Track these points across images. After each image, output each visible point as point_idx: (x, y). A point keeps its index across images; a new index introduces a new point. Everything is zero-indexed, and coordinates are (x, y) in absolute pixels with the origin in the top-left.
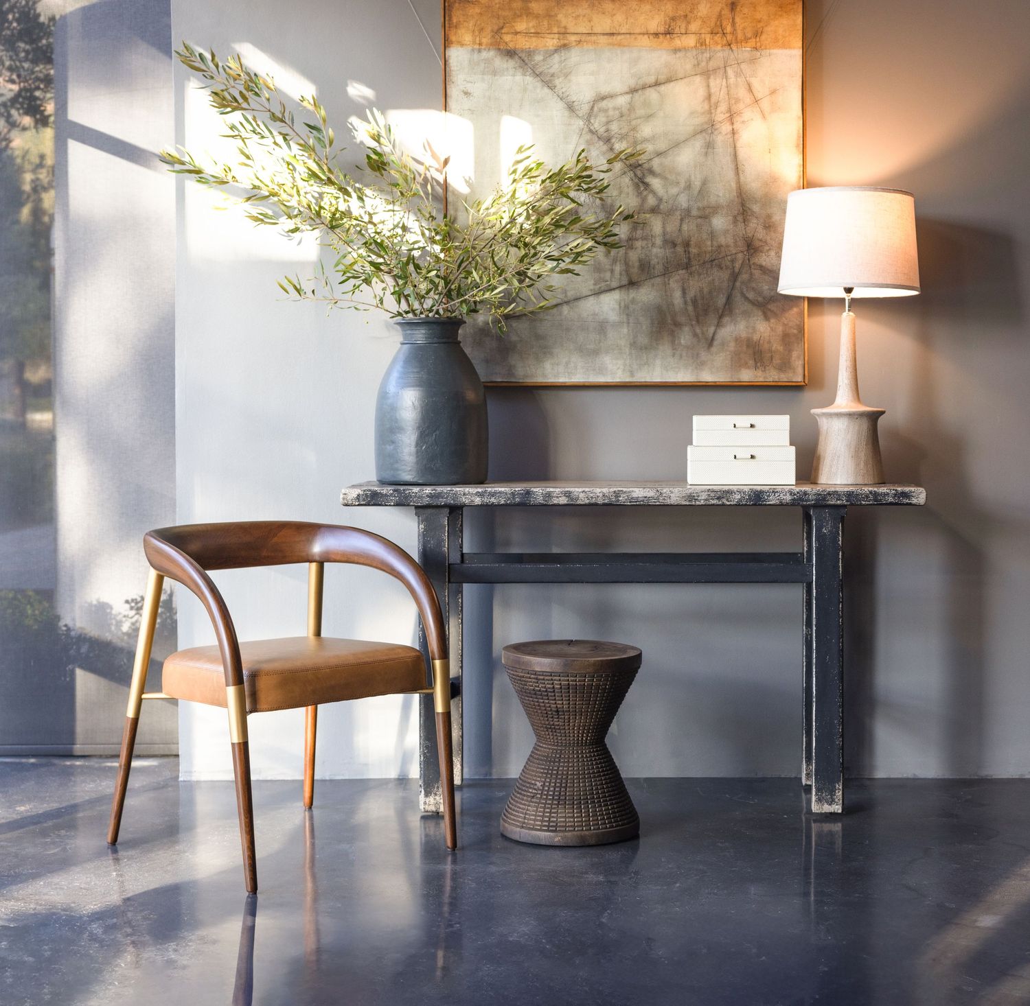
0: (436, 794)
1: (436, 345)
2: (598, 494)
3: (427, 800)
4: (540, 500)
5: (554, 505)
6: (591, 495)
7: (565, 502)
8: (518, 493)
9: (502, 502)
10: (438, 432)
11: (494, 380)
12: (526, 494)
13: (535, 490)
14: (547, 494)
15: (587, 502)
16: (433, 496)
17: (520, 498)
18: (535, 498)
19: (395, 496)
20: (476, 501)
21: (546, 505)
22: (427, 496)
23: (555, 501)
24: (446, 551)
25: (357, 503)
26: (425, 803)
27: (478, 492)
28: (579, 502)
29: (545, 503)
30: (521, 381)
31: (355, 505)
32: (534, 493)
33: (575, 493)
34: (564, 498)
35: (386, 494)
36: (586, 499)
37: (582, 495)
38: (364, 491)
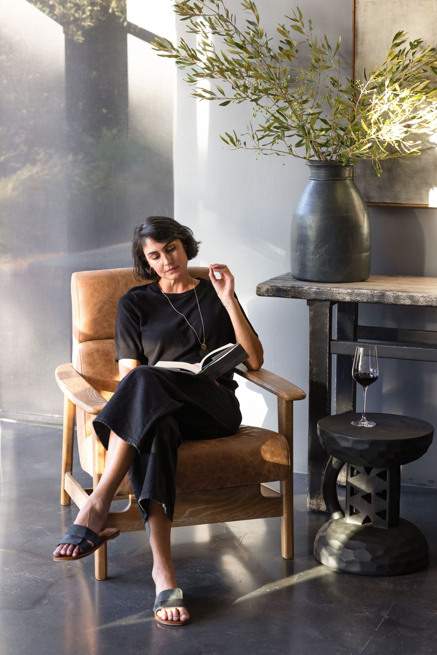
0: (317, 498)
1: (330, 182)
2: (433, 299)
3: (312, 501)
4: (392, 301)
5: (402, 305)
6: (428, 299)
7: (409, 303)
8: (375, 295)
9: (365, 301)
10: (327, 246)
11: (385, 201)
12: (381, 296)
13: (388, 293)
14: (396, 296)
15: (425, 304)
16: (317, 293)
17: (377, 299)
18: (388, 299)
19: (292, 292)
20: (347, 298)
21: (395, 304)
22: (313, 293)
23: (402, 302)
24: (328, 331)
25: (267, 295)
26: (310, 503)
27: (348, 292)
28: (419, 304)
29: (395, 303)
30: (404, 203)
31: (265, 296)
32: (387, 295)
33: (417, 297)
34: (408, 300)
35: (286, 290)
36: (424, 302)
37: (421, 299)
38: (272, 286)
